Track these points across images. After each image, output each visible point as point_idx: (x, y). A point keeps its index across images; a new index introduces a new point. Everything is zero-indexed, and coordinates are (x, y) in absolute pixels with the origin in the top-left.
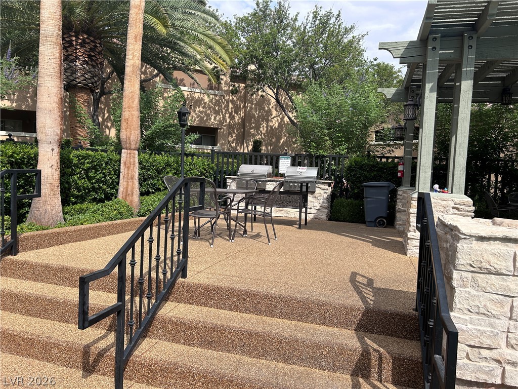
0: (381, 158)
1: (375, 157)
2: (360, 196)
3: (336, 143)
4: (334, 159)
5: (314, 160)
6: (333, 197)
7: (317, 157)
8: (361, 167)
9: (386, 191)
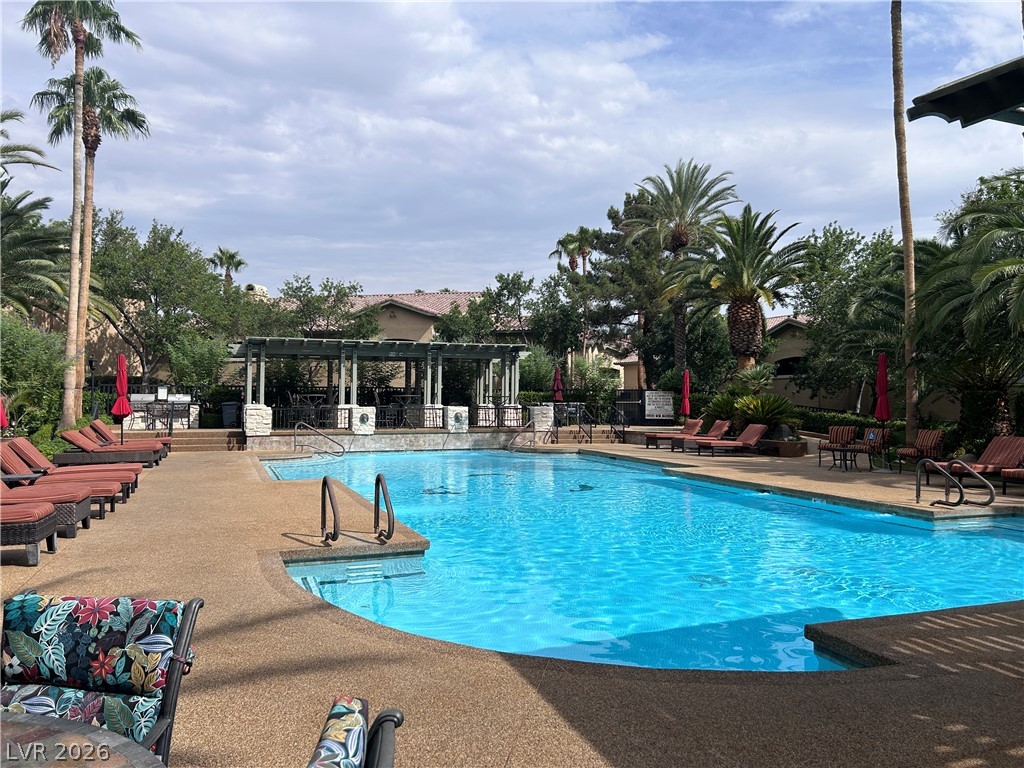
0: (231, 386)
1: (228, 386)
2: (220, 412)
3: (201, 377)
4: (199, 388)
5: (186, 390)
6: (200, 414)
7: (187, 387)
8: (220, 393)
9: (235, 407)
